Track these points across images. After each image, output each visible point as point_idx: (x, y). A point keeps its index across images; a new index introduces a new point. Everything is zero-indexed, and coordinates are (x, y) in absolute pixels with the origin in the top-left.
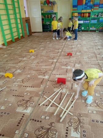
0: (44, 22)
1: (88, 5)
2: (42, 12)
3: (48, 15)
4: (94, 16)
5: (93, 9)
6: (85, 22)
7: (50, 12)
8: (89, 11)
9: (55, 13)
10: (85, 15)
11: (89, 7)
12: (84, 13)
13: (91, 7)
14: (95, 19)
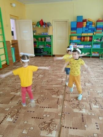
0: (36, 46)
1: (90, 27)
2: (35, 34)
3: (41, 38)
4: (96, 40)
5: (96, 32)
6: (85, 46)
7: (44, 34)
8: (91, 34)
9: (50, 36)
10: (86, 38)
11: (90, 31)
12: (84, 37)
13: (93, 30)
14: (97, 44)
